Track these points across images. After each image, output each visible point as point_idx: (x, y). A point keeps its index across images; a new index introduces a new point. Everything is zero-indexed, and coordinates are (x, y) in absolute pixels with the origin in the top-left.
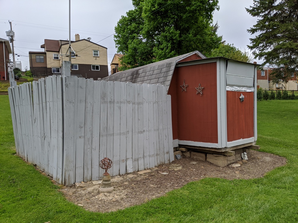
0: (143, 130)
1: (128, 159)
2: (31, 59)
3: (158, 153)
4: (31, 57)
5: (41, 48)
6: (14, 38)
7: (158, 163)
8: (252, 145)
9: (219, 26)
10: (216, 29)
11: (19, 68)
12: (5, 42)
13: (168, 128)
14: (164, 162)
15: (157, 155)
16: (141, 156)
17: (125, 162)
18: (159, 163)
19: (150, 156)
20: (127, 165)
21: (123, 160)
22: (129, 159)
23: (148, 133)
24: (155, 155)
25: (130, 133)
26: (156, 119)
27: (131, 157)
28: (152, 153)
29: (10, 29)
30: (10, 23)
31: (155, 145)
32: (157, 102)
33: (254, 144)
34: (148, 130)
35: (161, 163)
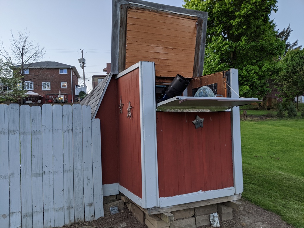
0: (41, 172)
1: (13, 213)
2: (94, 82)
3: (72, 204)
4: (94, 81)
5: (104, 71)
6: (85, 65)
7: (70, 221)
8: (231, 200)
9: (291, 30)
10: (288, 34)
11: (84, 91)
12: (72, 69)
13: (94, 168)
14: (83, 219)
15: (69, 208)
16: (39, 208)
17: (8, 217)
18: (73, 221)
19: (54, 210)
20: (11, 222)
21: (5, 215)
22: (16, 214)
23: (51, 175)
24: (66, 208)
25: (17, 176)
26: (69, 155)
27: (18, 211)
28: (59, 205)
29: (82, 57)
30: (82, 51)
31: (66, 193)
32: (70, 131)
33: (234, 199)
34: (51, 171)
35: (76, 220)
